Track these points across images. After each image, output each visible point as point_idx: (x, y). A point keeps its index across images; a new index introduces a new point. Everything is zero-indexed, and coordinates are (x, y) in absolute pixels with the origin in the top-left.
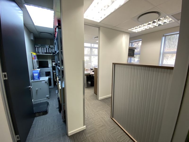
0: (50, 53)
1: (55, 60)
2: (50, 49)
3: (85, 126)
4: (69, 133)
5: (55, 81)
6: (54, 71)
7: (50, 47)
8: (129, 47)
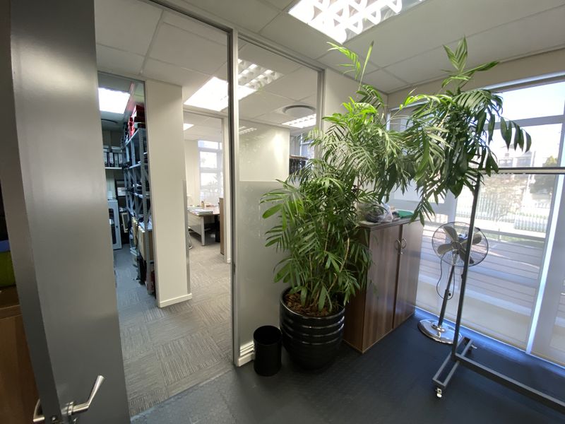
0: (111, 164)
1: (123, 180)
2: (111, 154)
3: (191, 294)
4: (161, 302)
5: (125, 232)
6: (122, 210)
7: (111, 151)
8: (290, 156)
